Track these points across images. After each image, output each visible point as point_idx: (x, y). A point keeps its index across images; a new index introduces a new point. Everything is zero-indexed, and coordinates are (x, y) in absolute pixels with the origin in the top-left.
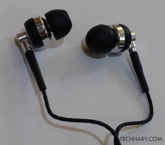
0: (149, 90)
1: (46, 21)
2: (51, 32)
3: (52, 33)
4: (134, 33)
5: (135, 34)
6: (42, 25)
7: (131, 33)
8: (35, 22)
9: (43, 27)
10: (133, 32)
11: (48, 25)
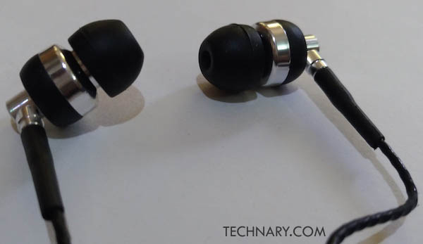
0: (384, 138)
1: (74, 54)
2: (90, 76)
3: (93, 80)
4: (313, 37)
5: (316, 39)
6: (59, 62)
7: (306, 38)
8: (42, 61)
9: (65, 66)
10: (310, 35)
11: (79, 62)
